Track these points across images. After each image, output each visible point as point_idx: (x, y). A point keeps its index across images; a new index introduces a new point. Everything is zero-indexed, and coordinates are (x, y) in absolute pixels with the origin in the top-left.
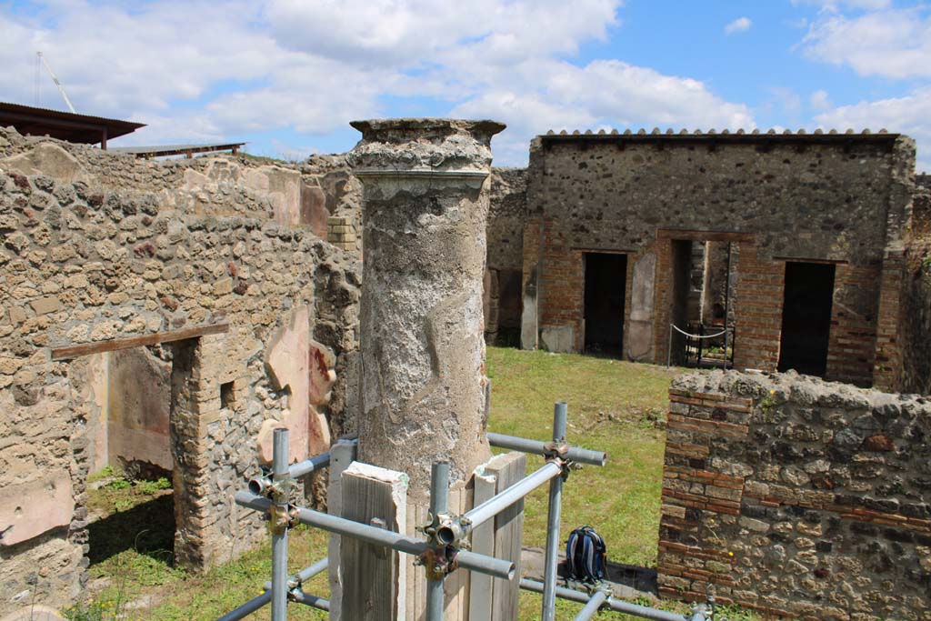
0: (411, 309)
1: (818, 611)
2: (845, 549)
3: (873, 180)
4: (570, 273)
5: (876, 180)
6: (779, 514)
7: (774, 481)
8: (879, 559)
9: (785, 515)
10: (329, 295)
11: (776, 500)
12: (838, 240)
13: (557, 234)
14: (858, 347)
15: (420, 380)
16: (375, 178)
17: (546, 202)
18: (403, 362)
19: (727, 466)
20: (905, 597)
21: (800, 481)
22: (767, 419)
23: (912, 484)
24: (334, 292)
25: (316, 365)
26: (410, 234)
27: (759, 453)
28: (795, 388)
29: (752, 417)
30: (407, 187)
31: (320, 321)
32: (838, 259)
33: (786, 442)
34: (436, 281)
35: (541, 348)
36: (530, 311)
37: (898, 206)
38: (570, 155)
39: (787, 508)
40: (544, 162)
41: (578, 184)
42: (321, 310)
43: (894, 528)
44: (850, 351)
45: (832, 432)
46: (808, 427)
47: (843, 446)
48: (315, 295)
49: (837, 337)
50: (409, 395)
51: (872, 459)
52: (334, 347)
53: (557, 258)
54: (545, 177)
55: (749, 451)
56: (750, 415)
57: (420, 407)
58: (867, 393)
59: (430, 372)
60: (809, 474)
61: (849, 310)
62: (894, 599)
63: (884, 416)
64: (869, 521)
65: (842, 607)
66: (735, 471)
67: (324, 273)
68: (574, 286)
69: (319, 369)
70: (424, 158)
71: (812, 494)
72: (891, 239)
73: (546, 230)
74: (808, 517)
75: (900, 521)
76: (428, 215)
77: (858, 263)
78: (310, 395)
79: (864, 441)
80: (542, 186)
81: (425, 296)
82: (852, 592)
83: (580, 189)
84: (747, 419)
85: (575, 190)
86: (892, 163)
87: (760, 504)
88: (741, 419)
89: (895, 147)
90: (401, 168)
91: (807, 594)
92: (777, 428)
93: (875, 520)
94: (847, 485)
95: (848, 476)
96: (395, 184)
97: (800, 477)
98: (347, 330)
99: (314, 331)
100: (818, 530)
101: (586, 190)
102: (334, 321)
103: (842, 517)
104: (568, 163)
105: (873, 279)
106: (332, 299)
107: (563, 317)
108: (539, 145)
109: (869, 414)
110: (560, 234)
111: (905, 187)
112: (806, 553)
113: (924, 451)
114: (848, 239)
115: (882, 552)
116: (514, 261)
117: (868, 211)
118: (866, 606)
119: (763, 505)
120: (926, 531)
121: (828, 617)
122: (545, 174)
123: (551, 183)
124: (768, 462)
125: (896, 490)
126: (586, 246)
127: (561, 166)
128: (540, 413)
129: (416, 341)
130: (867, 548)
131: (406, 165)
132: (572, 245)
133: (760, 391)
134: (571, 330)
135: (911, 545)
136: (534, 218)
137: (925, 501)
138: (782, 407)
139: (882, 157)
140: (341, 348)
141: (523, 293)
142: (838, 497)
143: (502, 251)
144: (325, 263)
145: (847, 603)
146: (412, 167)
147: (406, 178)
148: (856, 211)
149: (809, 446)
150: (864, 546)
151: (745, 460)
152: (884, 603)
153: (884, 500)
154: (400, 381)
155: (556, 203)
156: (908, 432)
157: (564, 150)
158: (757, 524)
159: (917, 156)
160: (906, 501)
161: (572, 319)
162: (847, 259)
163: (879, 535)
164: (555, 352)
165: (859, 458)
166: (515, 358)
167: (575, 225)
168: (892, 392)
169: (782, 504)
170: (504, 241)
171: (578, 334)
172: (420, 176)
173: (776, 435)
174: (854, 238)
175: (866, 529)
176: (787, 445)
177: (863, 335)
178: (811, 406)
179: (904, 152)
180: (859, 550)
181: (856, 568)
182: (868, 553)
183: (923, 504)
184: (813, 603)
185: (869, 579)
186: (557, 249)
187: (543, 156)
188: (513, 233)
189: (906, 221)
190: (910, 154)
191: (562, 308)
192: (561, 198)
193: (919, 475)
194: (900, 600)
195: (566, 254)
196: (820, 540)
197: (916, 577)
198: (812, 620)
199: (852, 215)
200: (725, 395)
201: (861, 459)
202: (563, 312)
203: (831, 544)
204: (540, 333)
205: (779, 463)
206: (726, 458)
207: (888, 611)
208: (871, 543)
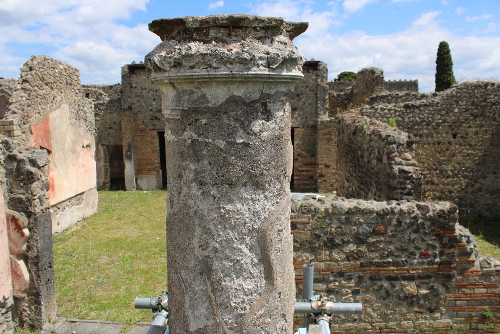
0: (245, 223)
1: (356, 327)
2: (367, 291)
3: (309, 84)
4: (151, 144)
5: (311, 85)
6: (331, 278)
7: (327, 260)
8: (384, 292)
9: (334, 278)
10: (17, 176)
11: (328, 271)
12: (295, 116)
13: (141, 122)
14: (309, 171)
15: (255, 291)
16: (199, 83)
17: (134, 104)
18: (237, 277)
19: (300, 256)
20: (397, 309)
21: (341, 258)
22: (320, 225)
23: (398, 249)
24: (22, 174)
25: (13, 226)
26: (243, 143)
27: (317, 245)
28: (335, 206)
29: (312, 225)
30: (239, 92)
31: (12, 195)
32: (295, 126)
33: (331, 237)
34: (267, 190)
35: (137, 189)
36: (129, 168)
37: (322, 98)
38: (146, 76)
39: (335, 274)
40: (131, 80)
41: (151, 93)
42: (12, 188)
43: (390, 275)
44: (305, 173)
45: (356, 228)
46: (343, 226)
47: (362, 235)
48: (6, 177)
49: (298, 167)
50: (245, 308)
51: (378, 239)
52: (25, 212)
53: (143, 136)
54: (132, 89)
55: (312, 245)
56: (311, 224)
57: (258, 318)
58: (371, 203)
59: (264, 282)
60: (345, 253)
61: (303, 152)
62: (392, 312)
63: (382, 215)
64: (378, 273)
65: (367, 322)
66: (304, 258)
67: (12, 161)
68: (154, 151)
69: (15, 229)
70: (261, 58)
71: (348, 264)
72: (320, 114)
73: (134, 120)
74: (347, 277)
75: (393, 270)
76: (260, 122)
77: (305, 127)
78: (10, 249)
79: (373, 230)
80: (130, 94)
81: (258, 207)
82: (372, 313)
83: (153, 95)
84: (309, 227)
85: (150, 96)
86: (317, 76)
87: (320, 274)
88: (305, 227)
89: (318, 67)
90: (237, 70)
91: (349, 319)
92: (326, 230)
93: (381, 272)
94: (366, 256)
95: (366, 251)
96: (225, 89)
97: (341, 255)
98: (35, 199)
99: (8, 203)
100: (352, 284)
101: (156, 95)
102: (24, 194)
103: (364, 274)
104: (145, 80)
105: (312, 135)
106: (20, 179)
107: (149, 170)
108: (126, 70)
109: (375, 215)
110: (143, 122)
111: (324, 88)
112: (347, 297)
113: (403, 231)
114: (299, 115)
115: (385, 288)
116: (117, 140)
117: (307, 101)
118: (379, 319)
119: (322, 274)
120: (405, 273)
121: (361, 329)
122: (131, 87)
123: (135, 92)
124: (323, 250)
125: (390, 254)
126: (159, 128)
127: (140, 82)
128: (150, 229)
129: (249, 254)
130: (378, 288)
131: (242, 66)
132: (151, 128)
133: (315, 209)
134: (154, 177)
135: (398, 282)
136: (127, 113)
137: (405, 257)
138: (328, 218)
139: (313, 73)
140: (31, 212)
141: (124, 158)
142: (361, 263)
143: (109, 134)
144: (12, 154)
145: (370, 319)
146: (249, 69)
147: (239, 82)
148: (302, 101)
149: (345, 237)
150: (376, 287)
151: (309, 251)
152: (388, 315)
153: (385, 260)
154: (236, 297)
155: (139, 104)
156: (394, 222)
157: (142, 73)
158: (319, 286)
159: (328, 72)
160: (395, 259)
161: (155, 171)
162: (300, 126)
163: (384, 280)
164: (146, 190)
165: (371, 240)
166: (124, 197)
167: (151, 116)
168: (382, 201)
169: (332, 272)
170: (109, 128)
171: (159, 179)
172: (257, 78)
173: (325, 234)
174: (303, 115)
175: (377, 278)
176: (332, 239)
177: (310, 164)
178: (344, 215)
179: (322, 70)
180: (373, 289)
181: (373, 300)
182: (378, 290)
183: (403, 259)
184: (352, 323)
185: (380, 304)
186: (142, 130)
187: (130, 76)
188: (115, 123)
189: (326, 105)
190: (325, 71)
191: (148, 165)
192: (142, 100)
193: (401, 244)
194: (395, 312)
195: (148, 133)
196: (354, 288)
197: (402, 298)
198: (353, 333)
199: (300, 103)
200: (295, 214)
201: (372, 240)
202: (149, 167)
203: (359, 290)
204: (136, 180)
205: (328, 250)
206: (298, 251)
207: (389, 318)
208: (380, 285)
